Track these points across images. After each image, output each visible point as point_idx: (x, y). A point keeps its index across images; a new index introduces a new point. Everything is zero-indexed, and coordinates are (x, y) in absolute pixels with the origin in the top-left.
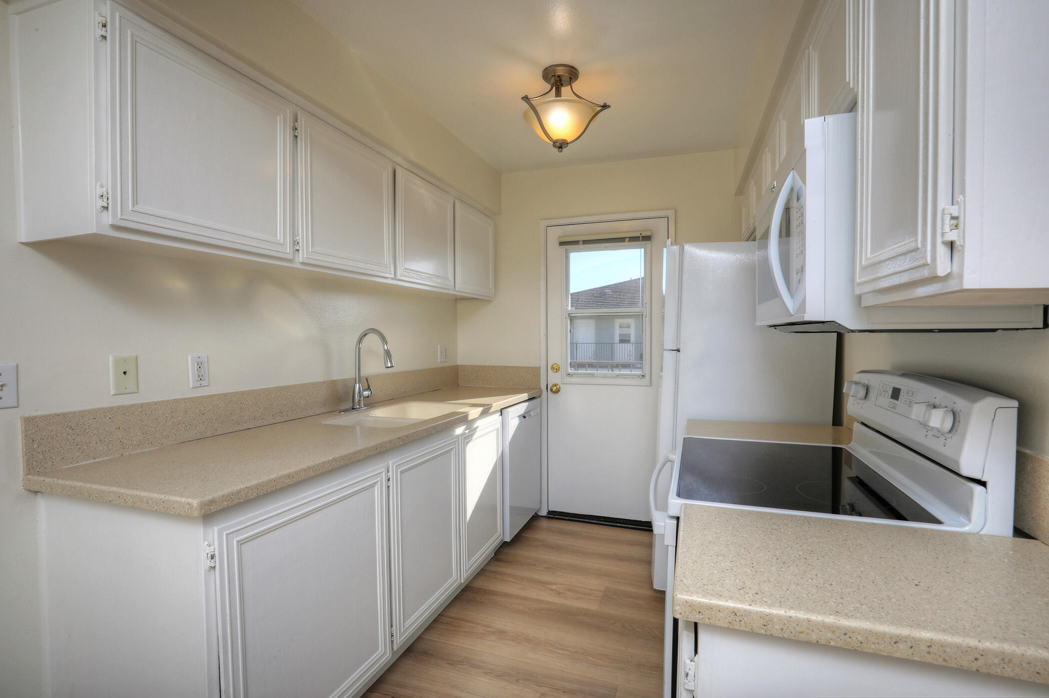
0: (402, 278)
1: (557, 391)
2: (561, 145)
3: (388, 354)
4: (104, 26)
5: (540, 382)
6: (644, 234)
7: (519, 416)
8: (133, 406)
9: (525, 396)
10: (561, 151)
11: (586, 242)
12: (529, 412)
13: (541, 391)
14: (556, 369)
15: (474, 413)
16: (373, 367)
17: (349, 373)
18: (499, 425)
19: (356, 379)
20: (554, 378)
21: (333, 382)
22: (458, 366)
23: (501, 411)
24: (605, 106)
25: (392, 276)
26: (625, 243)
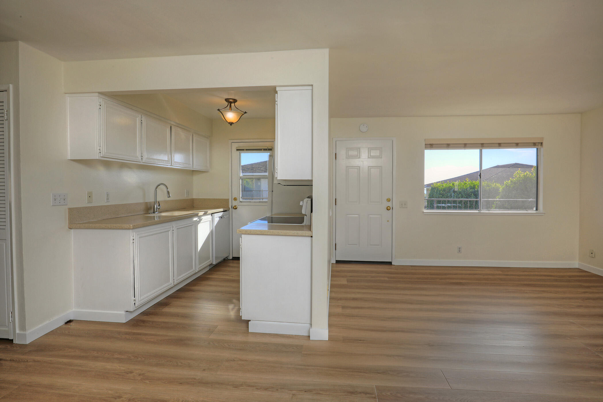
0: (174, 165)
1: (236, 208)
2: (231, 124)
3: (168, 193)
4: (100, 106)
5: (229, 205)
6: (269, 148)
7: (219, 217)
8: (92, 207)
9: (222, 210)
10: (231, 126)
11: (247, 150)
12: (223, 216)
13: (229, 209)
14: (235, 199)
15: (201, 213)
16: (162, 197)
17: (152, 200)
18: (211, 219)
19: (155, 202)
20: (235, 203)
21: (146, 203)
22: (193, 199)
23: (212, 214)
24: (246, 113)
25: (170, 165)
26: (261, 151)
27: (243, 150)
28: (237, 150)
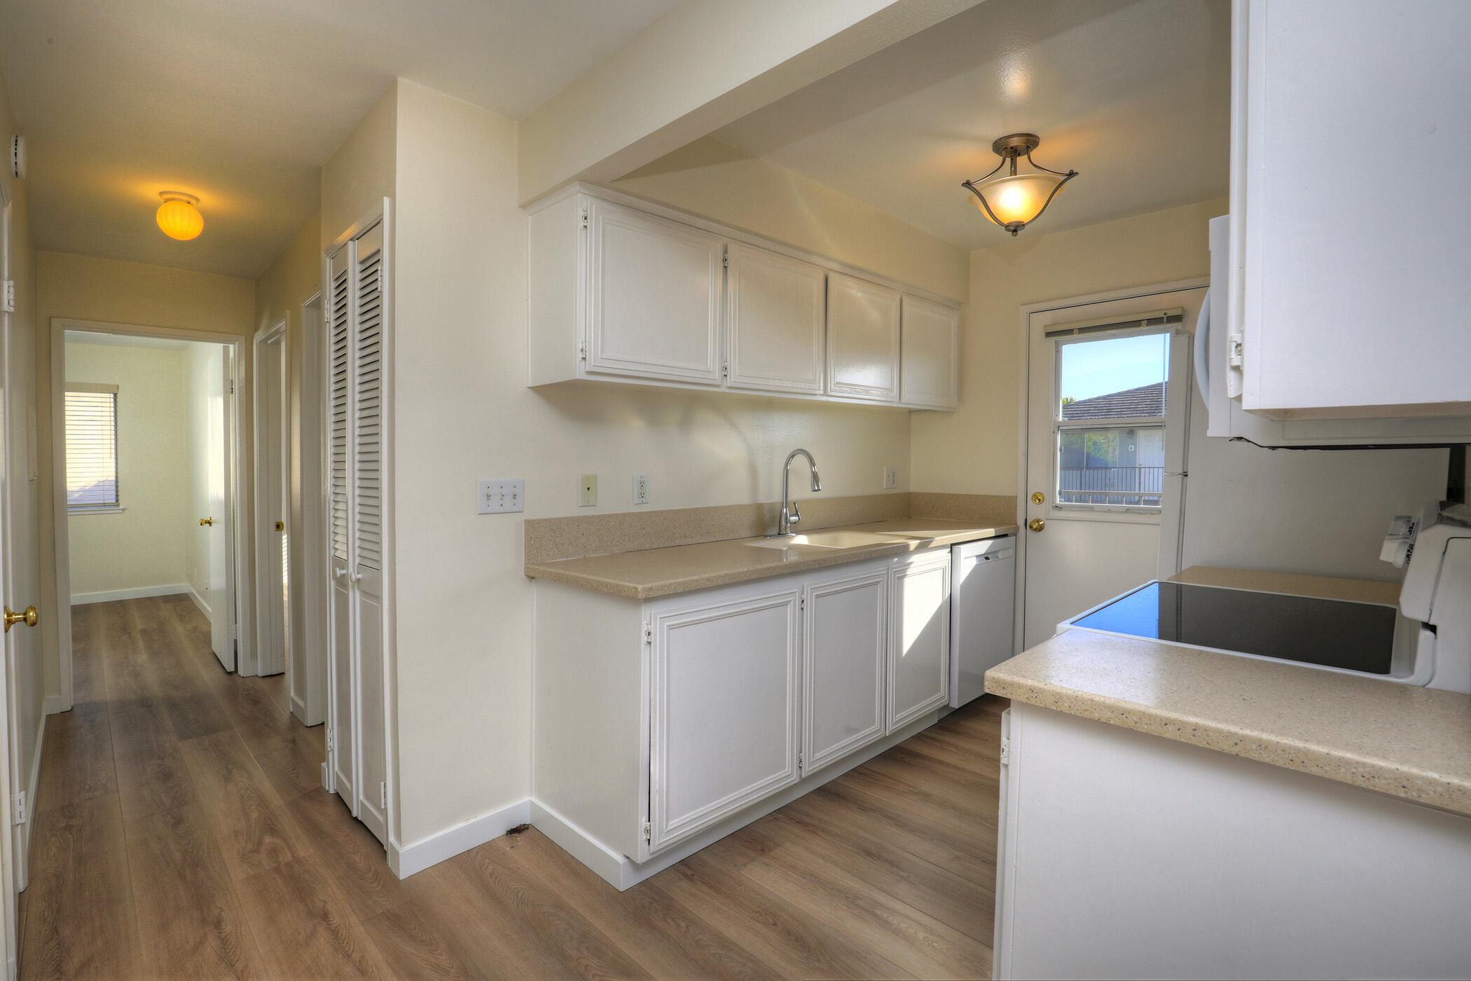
0: (833, 394)
1: (1040, 529)
2: (1015, 228)
3: (815, 477)
4: (586, 218)
5: (1015, 517)
6: (1170, 313)
7: (977, 556)
8: (593, 516)
9: (991, 532)
10: (1015, 235)
11: (1082, 330)
12: (995, 552)
13: (1017, 528)
14: (1038, 498)
15: (913, 544)
16: (801, 491)
17: (777, 497)
18: (947, 564)
19: (783, 503)
20: (1036, 511)
21: (760, 507)
22: (910, 493)
23: (952, 545)
24: (1071, 174)
25: (822, 392)
26: (1141, 328)
27: (1069, 332)
28: (1049, 334)
